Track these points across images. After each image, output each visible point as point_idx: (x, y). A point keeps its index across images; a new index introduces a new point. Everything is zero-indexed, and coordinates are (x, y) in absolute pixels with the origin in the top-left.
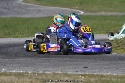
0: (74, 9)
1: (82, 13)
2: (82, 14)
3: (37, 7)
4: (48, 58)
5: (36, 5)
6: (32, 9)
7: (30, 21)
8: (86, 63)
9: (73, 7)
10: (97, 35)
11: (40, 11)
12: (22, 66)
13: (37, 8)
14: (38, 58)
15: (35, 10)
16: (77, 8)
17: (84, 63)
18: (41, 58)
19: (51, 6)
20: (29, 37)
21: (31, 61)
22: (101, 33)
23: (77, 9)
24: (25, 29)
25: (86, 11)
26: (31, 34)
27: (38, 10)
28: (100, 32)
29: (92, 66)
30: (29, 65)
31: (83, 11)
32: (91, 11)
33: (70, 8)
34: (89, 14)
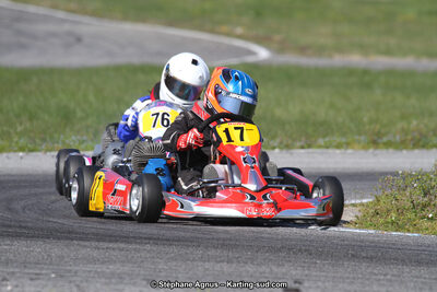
0: (228, 35)
1: (263, 54)
2: (265, 61)
3: (63, 21)
4: (122, 245)
5: (61, 14)
6: (41, 28)
7: (35, 80)
8: (294, 273)
9: (225, 28)
10: (330, 151)
11: (79, 39)
12: (13, 273)
13: (67, 27)
14: (82, 243)
15: (54, 35)
16: (239, 30)
17: (284, 270)
18: (94, 244)
19: (126, 18)
20: (31, 151)
21: (49, 256)
22: (348, 145)
23: (240, 37)
24: (18, 116)
25: (281, 48)
26: (44, 140)
27: (70, 34)
28: (344, 140)
29: (320, 284)
30: (44, 272)
31: (267, 47)
32: (303, 50)
33: (212, 31)
34: (291, 59)
